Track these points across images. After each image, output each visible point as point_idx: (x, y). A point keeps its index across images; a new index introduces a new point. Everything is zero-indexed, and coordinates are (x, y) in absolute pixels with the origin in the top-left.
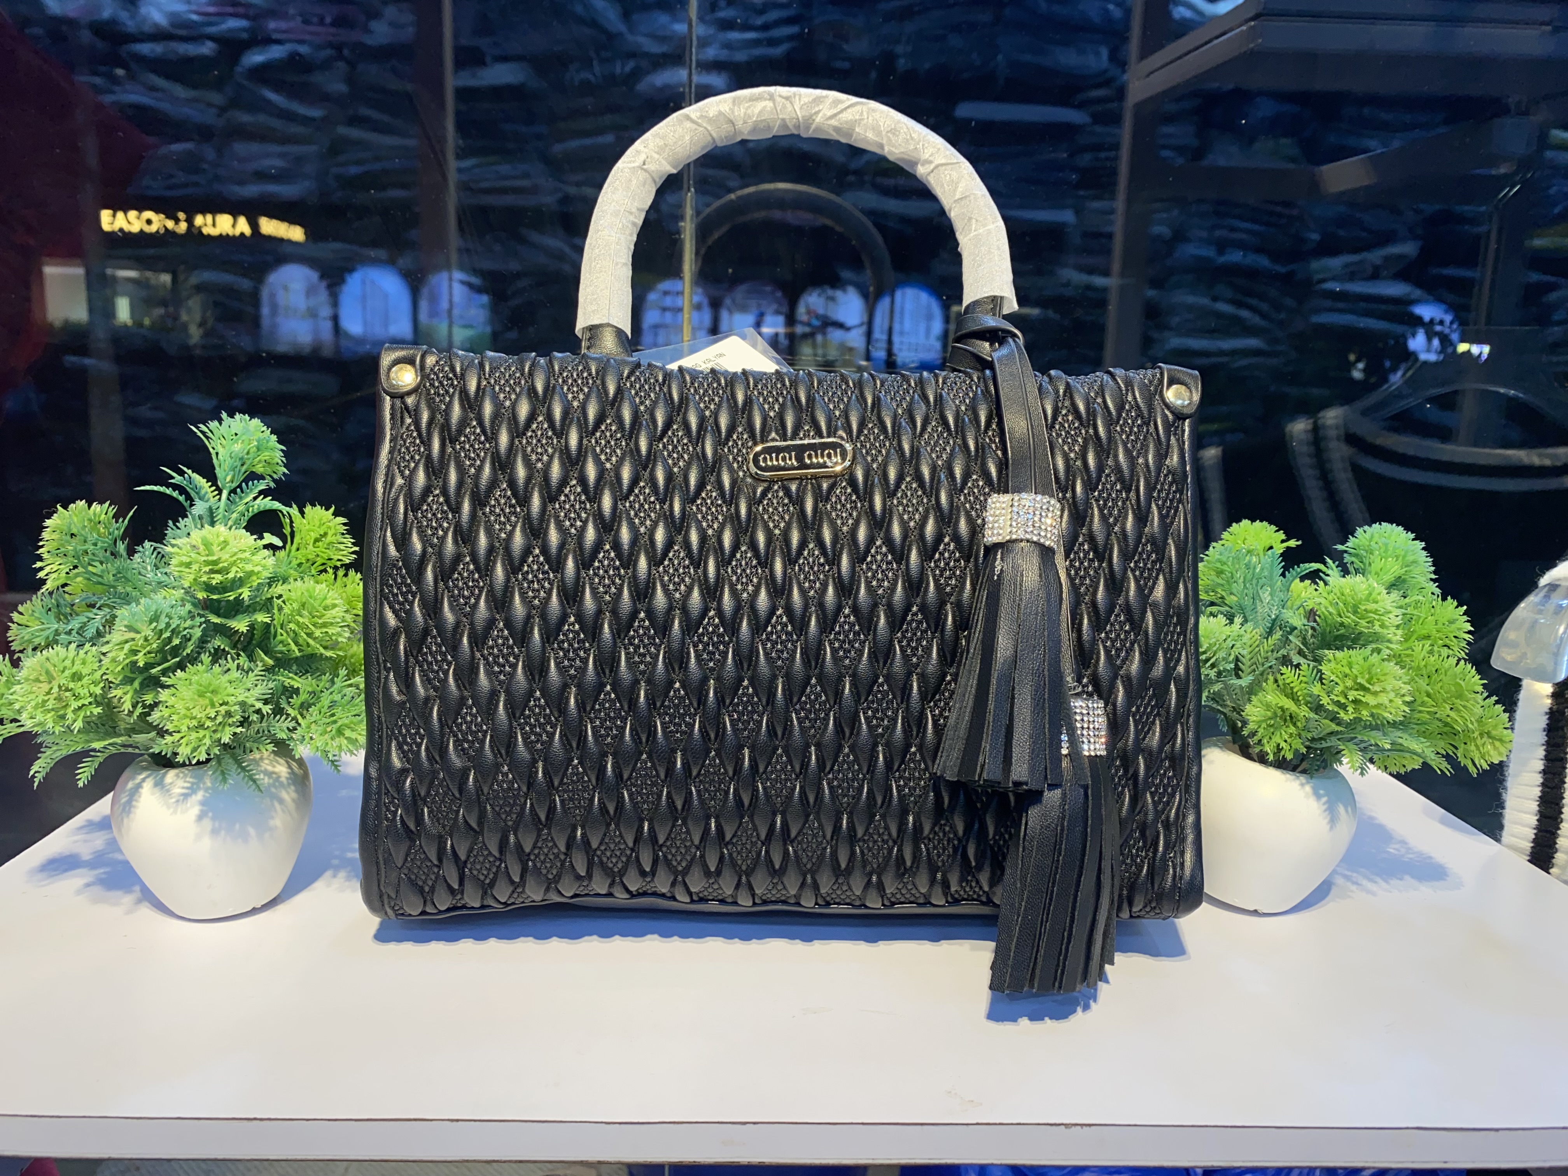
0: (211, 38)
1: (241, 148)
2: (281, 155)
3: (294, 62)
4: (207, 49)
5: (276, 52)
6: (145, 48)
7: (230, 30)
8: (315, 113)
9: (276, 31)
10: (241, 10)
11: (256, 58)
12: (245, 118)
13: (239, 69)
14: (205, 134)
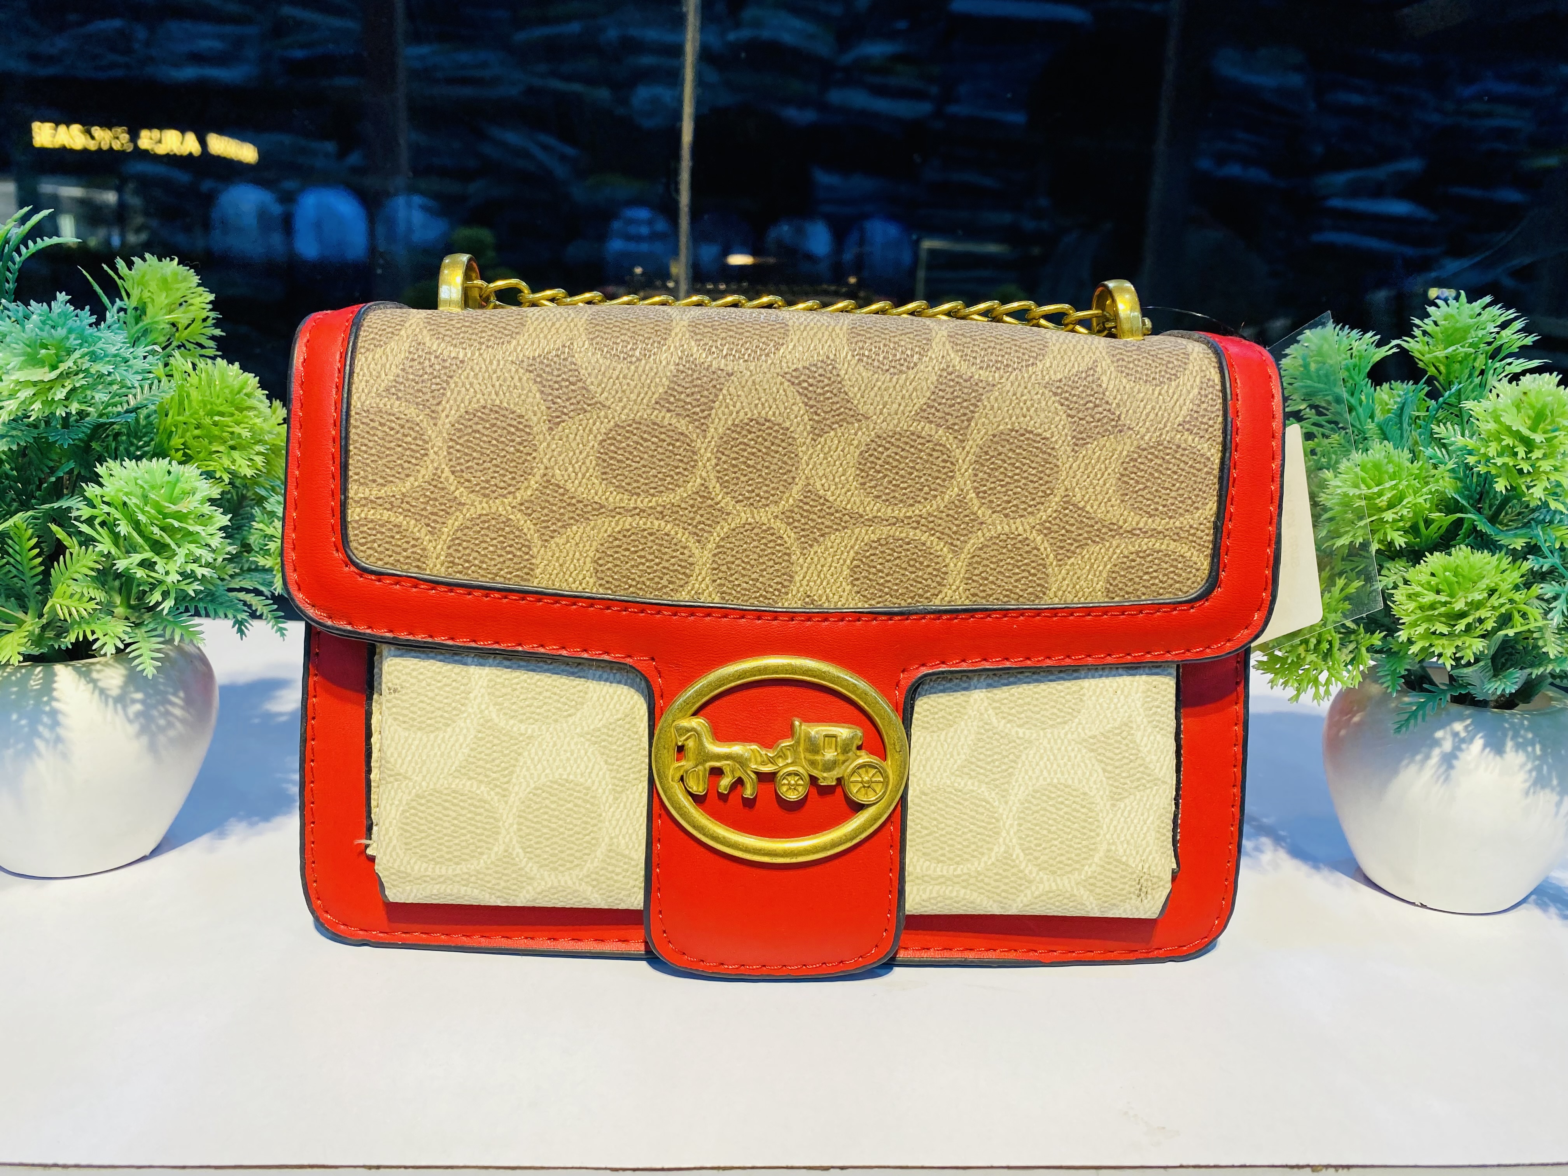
1: (175, 27)
2: (219, 36)
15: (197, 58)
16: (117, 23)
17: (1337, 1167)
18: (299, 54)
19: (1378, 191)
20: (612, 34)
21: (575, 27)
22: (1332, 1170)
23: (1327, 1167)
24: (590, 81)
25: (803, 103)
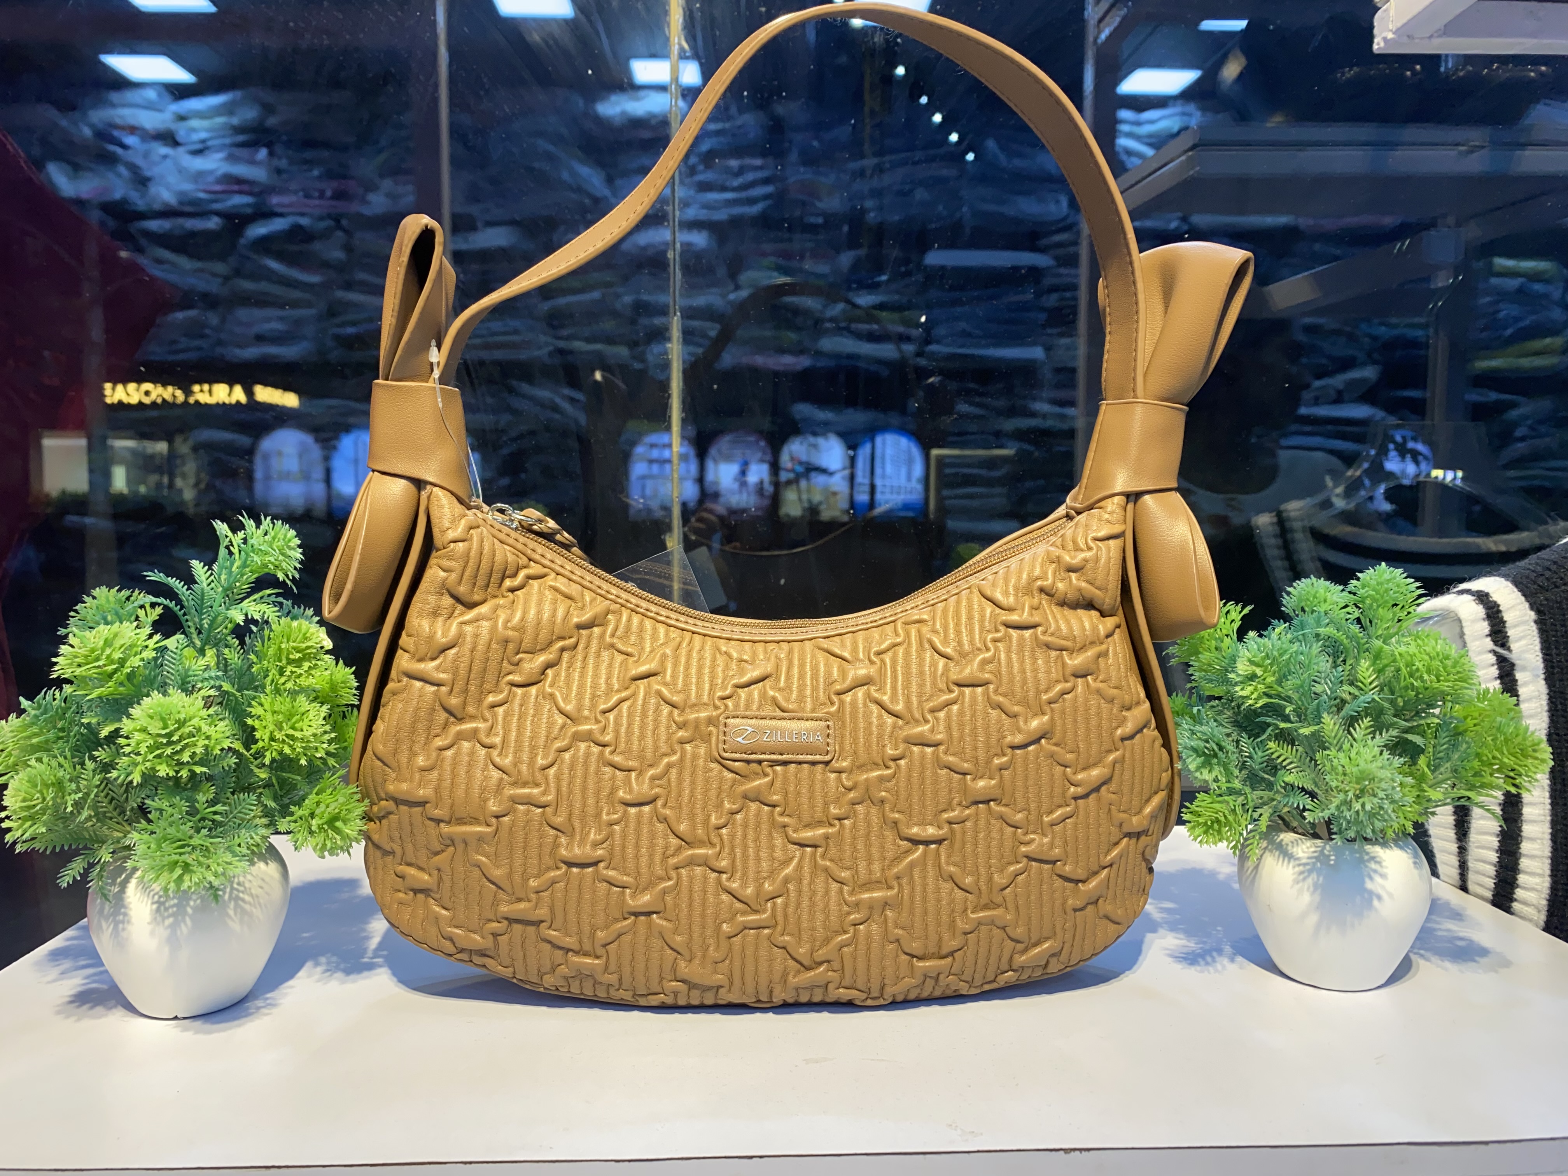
0: (217, 213)
1: (243, 313)
2: (281, 319)
3: (296, 233)
4: (213, 223)
5: (278, 225)
6: (153, 225)
7: (234, 206)
8: (314, 279)
9: (278, 205)
10: (245, 187)
11: (259, 230)
12: (247, 285)
13: (242, 241)
14: (210, 301)
15: (260, 339)
16: (192, 313)
17: (1080, 1150)
18: (350, 330)
19: (1339, 399)
20: (628, 299)
21: (596, 295)
22: (1078, 1153)
23: (1075, 1150)
24: (610, 340)
25: (800, 351)
